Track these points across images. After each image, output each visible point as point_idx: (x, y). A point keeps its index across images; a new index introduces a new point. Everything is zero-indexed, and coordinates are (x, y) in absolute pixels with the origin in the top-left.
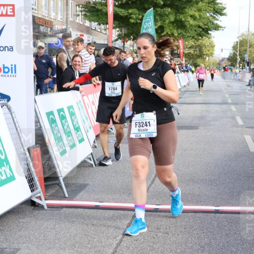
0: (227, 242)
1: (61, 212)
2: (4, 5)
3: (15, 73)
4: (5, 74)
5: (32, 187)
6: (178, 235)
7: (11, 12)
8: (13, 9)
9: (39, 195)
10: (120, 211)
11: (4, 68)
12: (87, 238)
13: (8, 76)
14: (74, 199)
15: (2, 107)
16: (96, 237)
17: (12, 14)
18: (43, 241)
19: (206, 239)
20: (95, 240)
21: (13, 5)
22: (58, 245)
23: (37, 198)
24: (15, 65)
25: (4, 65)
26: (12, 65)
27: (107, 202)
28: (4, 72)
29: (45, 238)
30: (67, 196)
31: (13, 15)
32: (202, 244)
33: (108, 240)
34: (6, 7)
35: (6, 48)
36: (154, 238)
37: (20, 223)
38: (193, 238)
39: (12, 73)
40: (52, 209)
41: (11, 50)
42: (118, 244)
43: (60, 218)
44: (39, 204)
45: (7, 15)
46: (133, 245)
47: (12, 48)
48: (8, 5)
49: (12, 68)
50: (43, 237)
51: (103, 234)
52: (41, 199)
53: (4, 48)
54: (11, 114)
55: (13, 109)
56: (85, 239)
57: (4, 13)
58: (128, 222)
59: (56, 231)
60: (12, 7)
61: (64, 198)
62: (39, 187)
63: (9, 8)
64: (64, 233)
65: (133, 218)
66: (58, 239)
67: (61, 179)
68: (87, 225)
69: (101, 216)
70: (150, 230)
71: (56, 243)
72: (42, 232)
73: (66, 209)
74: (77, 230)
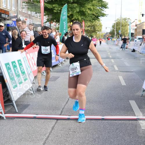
0: (109, 136)
1: (14, 120)
6: (81, 133)
9: (1, 111)
10: (48, 120)
12: (29, 136)
14: (22, 113)
16: (34, 135)
18: (3, 137)
19: (97, 135)
20: (33, 136)
22: (12, 140)
27: (40, 114)
29: (4, 136)
30: (17, 111)
32: (94, 138)
33: (41, 136)
36: (67, 135)
38: (89, 135)
40: (8, 119)
42: (47, 139)
43: (14, 124)
44: (1, 116)
46: (55, 139)
51: (38, 133)
52: (2, 114)
56: (27, 136)
58: (52, 126)
59: (11, 132)
61: (16, 113)
62: (1, 107)
64: (16, 133)
65: (56, 123)
66: (12, 136)
67: (14, 102)
68: (29, 128)
69: (37, 123)
70: (65, 130)
71: (11, 139)
72: (3, 132)
73: (17, 119)
74: (23, 131)
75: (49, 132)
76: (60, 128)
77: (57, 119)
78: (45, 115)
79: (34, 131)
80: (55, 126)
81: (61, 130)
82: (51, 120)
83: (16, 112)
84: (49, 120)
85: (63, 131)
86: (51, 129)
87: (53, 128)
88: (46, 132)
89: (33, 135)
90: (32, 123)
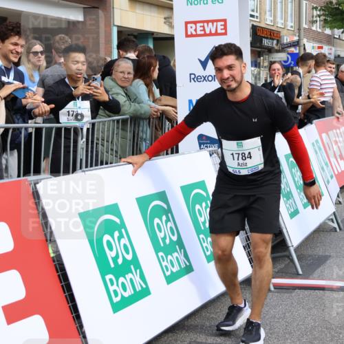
1: (293, 294)
2: (213, 21)
7: (222, 29)
8: (225, 25)
12: (330, 333)
14: (311, 277)
15: (211, 155)
17: (223, 31)
21: (225, 21)
29: (271, 332)
30: (300, 272)
31: (225, 34)
34: (215, 24)
40: (280, 290)
43: (292, 303)
45: (217, 34)
48: (217, 21)
56: (326, 334)
57: (213, 31)
59: (286, 322)
60: (223, 23)
63: (219, 24)
64: (298, 325)
66: (290, 333)
67: (292, 250)
71: (287, 339)
73: (299, 291)
74: (315, 321)
83: (298, 274)
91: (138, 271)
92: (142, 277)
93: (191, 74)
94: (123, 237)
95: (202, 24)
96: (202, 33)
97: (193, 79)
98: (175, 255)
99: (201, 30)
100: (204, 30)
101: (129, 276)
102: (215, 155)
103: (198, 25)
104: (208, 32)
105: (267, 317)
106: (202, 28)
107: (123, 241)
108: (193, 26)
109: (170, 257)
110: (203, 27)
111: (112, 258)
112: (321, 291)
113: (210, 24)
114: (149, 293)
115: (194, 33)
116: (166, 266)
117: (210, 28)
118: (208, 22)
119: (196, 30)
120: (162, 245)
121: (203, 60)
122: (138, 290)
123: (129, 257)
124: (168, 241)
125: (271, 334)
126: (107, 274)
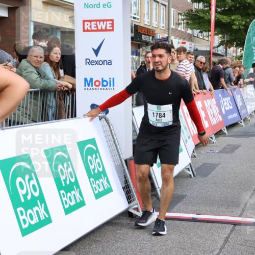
2: (103, 21)
3: (113, 86)
4: (104, 87)
5: (129, 199)
7: (110, 27)
8: (112, 24)
9: (136, 206)
10: (217, 224)
11: (103, 81)
13: (107, 89)
14: (171, 211)
15: (100, 120)
16: (193, 251)
17: (111, 28)
21: (112, 20)
23: (134, 209)
24: (113, 79)
25: (102, 79)
26: (110, 79)
27: (204, 214)
28: (103, 85)
29: (141, 251)
31: (112, 30)
34: (105, 22)
35: (105, 62)
37: (117, 234)
39: (110, 86)
41: (110, 63)
44: (136, 216)
45: (106, 30)
47: (111, 62)
48: (107, 20)
49: (110, 81)
50: (140, 249)
51: (200, 248)
52: (138, 211)
53: (103, 63)
54: (109, 126)
55: (111, 122)
57: (104, 28)
58: (225, 236)
59: (152, 243)
60: (111, 22)
62: (136, 199)
63: (108, 22)
64: (161, 246)
65: (231, 231)
67: (158, 190)
68: (183, 238)
69: (198, 229)
70: (248, 244)
72: (139, 244)
74: (173, 243)
75: (220, 247)
76: (240, 241)
77: (235, 224)
78: (212, 215)
79: (193, 244)
80: (231, 237)
81: (241, 245)
82: (224, 225)
84: (220, 225)
85: (245, 245)
86: (223, 241)
87: (226, 240)
88: (213, 247)
89: (191, 252)
90: (190, 229)
91: (43, 205)
92: (46, 209)
93: (86, 59)
94: (32, 179)
95: (95, 23)
96: (96, 29)
97: (88, 63)
98: (73, 192)
99: (95, 27)
100: (97, 27)
101: (36, 209)
102: (103, 119)
103: (93, 23)
104: (100, 28)
105: (138, 240)
106: (95, 26)
107: (32, 182)
108: (89, 23)
109: (69, 194)
110: (96, 24)
111: (23, 195)
112: (179, 221)
113: (102, 23)
114: (51, 222)
115: (89, 29)
116: (66, 201)
117: (101, 25)
118: (100, 21)
119: (91, 27)
120: (64, 185)
121: (96, 49)
122: (42, 219)
123: (36, 194)
124: (68, 182)
125: (141, 252)
126: (18, 207)
